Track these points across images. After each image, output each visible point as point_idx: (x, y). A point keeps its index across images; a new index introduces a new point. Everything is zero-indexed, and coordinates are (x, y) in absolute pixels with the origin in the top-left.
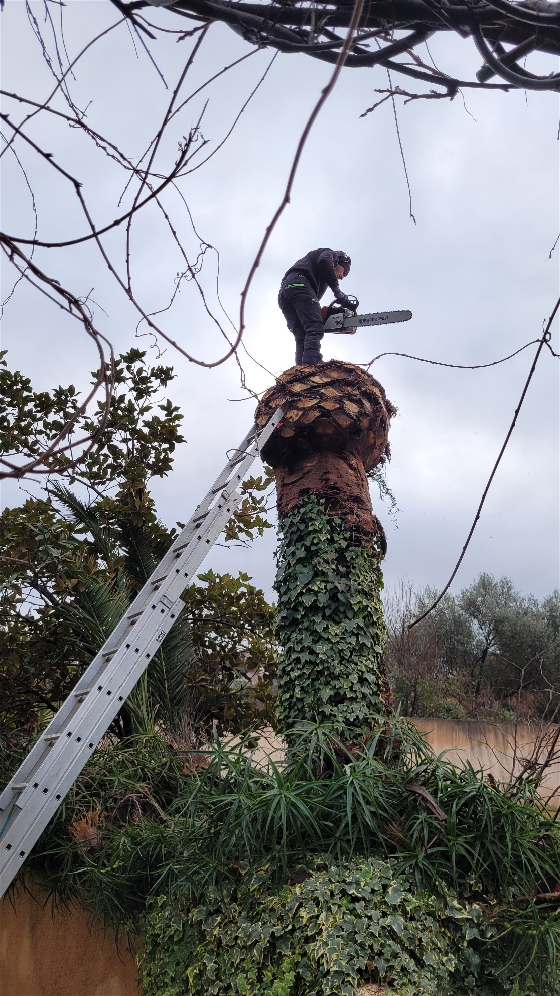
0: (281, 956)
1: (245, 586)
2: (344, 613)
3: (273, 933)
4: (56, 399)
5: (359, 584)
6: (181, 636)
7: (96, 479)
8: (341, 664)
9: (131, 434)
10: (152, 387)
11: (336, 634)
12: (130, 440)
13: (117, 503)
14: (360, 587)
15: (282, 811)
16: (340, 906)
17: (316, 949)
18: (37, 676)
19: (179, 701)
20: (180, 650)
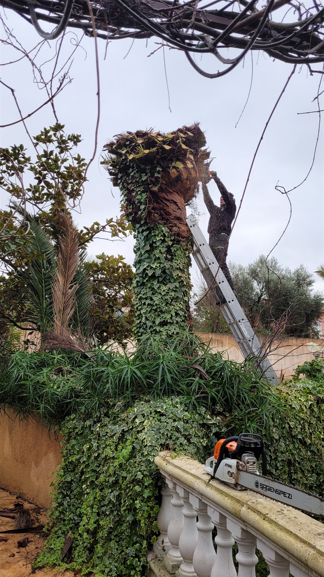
0: (127, 440)
1: (121, 262)
2: (169, 279)
3: (123, 430)
4: (13, 152)
5: (178, 265)
6: (86, 289)
7: (37, 200)
8: (167, 306)
9: (57, 175)
10: (69, 146)
11: (164, 291)
12: (56, 178)
13: (51, 215)
14: (178, 266)
15: (129, 375)
16: (154, 418)
17: (141, 436)
18: (9, 309)
19: (85, 323)
20: (85, 296)
